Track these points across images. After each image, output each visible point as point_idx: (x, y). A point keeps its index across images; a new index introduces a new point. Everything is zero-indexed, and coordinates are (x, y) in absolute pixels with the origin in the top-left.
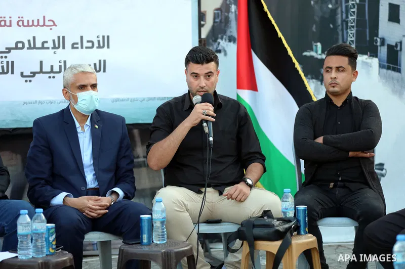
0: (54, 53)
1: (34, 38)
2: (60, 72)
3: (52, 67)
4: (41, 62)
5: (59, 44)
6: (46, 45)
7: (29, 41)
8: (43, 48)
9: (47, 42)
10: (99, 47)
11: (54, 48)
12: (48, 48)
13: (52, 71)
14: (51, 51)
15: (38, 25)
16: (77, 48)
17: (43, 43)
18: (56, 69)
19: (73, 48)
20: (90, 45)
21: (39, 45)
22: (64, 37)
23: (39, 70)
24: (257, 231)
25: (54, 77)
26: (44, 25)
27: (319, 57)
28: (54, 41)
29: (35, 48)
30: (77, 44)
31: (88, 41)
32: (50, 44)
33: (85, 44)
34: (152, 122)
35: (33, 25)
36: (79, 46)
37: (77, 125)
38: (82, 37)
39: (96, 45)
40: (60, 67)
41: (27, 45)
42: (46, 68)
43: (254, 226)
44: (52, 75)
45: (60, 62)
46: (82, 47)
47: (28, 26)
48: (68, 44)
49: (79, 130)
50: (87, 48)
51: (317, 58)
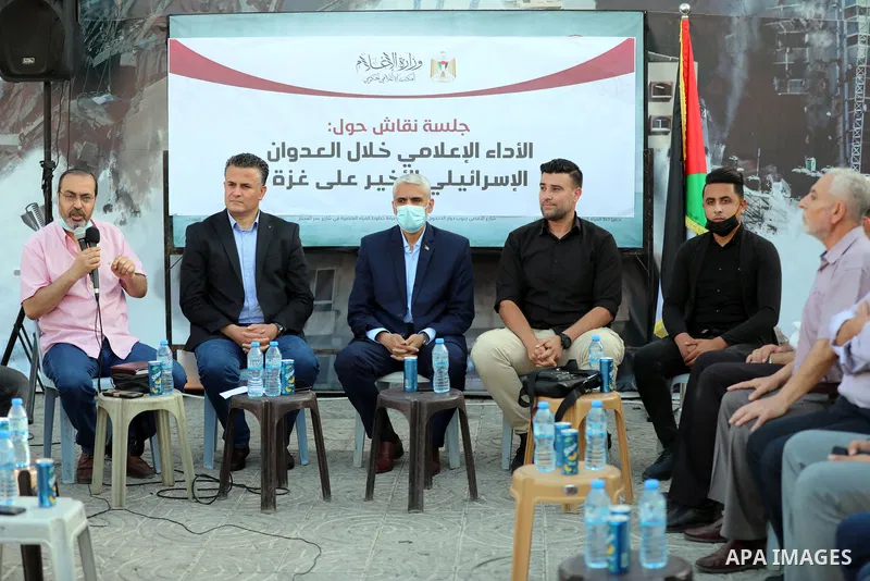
0: (466, 161)
1: (442, 144)
2: (472, 183)
3: (462, 177)
4: (450, 172)
5: (472, 151)
6: (456, 153)
7: (436, 148)
8: (452, 155)
9: (457, 149)
10: (520, 156)
11: (466, 155)
12: (459, 156)
13: (462, 183)
14: (462, 160)
15: (448, 129)
16: (494, 156)
17: (453, 150)
18: (468, 180)
19: (488, 156)
20: (509, 153)
21: (447, 152)
22: (477, 144)
23: (447, 181)
24: (541, 385)
25: (465, 190)
26: (455, 129)
27: (813, 175)
28: (466, 148)
29: (443, 156)
30: (494, 151)
31: (506, 149)
32: (461, 152)
33: (503, 152)
34: (503, 245)
35: (442, 129)
36: (496, 154)
37: (406, 244)
38: (499, 144)
39: (516, 153)
40: (472, 177)
41: (433, 153)
42: (456, 179)
43: (538, 378)
44: (462, 187)
45: (472, 172)
46: (499, 156)
47: (436, 130)
48: (483, 153)
49: (407, 250)
50: (504, 157)
51: (809, 176)
